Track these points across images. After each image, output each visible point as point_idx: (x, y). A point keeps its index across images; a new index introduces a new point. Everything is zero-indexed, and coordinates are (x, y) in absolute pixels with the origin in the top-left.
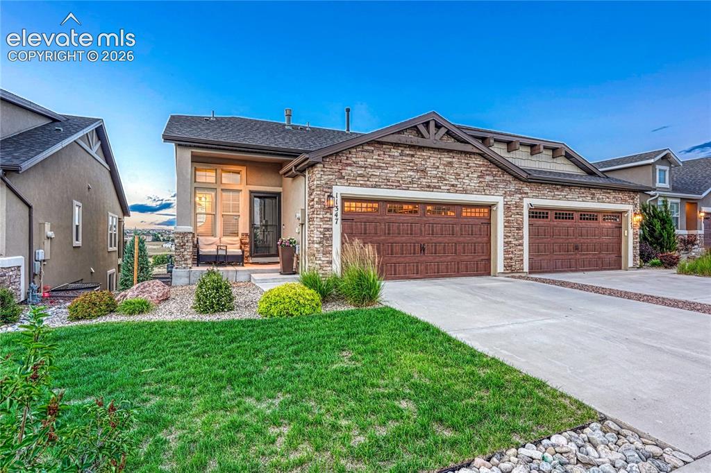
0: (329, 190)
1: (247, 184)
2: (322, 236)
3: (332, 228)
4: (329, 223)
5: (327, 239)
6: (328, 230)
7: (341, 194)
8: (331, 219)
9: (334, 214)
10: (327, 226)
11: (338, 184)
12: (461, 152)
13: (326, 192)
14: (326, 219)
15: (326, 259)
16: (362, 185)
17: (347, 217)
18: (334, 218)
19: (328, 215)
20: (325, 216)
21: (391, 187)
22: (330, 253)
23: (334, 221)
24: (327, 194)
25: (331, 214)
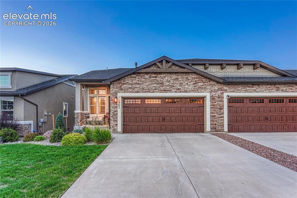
0: (116, 95)
1: (108, 94)
2: (113, 114)
3: (117, 111)
4: (116, 108)
5: (115, 115)
6: (115, 111)
7: (121, 96)
8: (117, 107)
9: (118, 105)
10: (115, 110)
11: (120, 92)
12: (183, 73)
13: (114, 96)
14: (115, 107)
15: (114, 123)
16: (131, 92)
17: (126, 106)
18: (118, 106)
19: (116, 105)
20: (114, 106)
21: (145, 92)
22: (116, 121)
23: (118, 108)
24: (115, 97)
25: (117, 105)
